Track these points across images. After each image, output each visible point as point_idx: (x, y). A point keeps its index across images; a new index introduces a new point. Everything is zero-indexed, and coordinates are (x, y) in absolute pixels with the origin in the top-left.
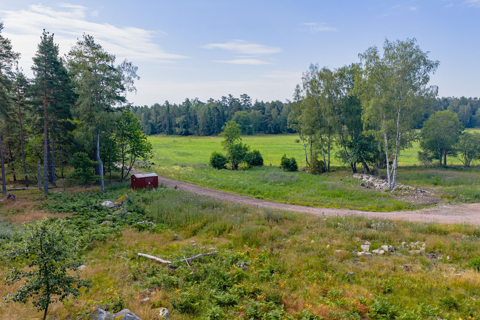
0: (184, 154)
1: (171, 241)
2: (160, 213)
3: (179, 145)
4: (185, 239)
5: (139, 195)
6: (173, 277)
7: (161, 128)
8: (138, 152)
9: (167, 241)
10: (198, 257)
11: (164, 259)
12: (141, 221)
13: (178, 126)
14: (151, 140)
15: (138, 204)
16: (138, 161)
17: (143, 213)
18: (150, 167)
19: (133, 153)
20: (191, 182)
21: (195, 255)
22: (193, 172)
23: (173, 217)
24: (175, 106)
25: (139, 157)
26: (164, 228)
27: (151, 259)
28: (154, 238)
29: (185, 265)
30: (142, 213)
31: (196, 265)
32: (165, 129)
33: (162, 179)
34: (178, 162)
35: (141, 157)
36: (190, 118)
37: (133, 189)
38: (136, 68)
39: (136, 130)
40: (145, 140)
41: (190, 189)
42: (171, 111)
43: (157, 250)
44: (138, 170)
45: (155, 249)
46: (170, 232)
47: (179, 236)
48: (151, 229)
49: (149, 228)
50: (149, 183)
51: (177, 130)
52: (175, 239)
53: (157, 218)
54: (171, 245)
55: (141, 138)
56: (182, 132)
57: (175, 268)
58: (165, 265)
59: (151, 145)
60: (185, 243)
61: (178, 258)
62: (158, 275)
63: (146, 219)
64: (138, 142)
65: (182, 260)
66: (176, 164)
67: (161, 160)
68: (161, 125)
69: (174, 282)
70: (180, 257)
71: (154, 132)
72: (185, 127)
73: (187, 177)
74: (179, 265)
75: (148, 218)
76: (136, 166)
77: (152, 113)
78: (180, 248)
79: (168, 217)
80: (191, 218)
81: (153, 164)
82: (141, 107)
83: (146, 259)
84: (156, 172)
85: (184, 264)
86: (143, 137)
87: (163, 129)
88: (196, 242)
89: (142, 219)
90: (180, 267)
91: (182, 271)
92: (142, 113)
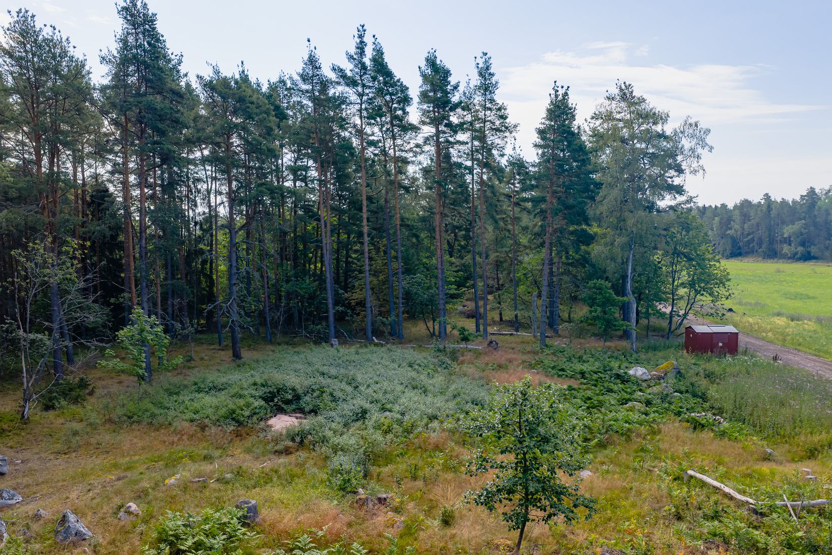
0: (796, 296)
1: (758, 460)
2: (737, 403)
3: (788, 278)
4: (788, 461)
5: (699, 365)
6: (757, 532)
7: (751, 245)
8: (702, 285)
9: (749, 458)
10: (818, 504)
11: (740, 492)
12: (698, 412)
13: (788, 241)
14: (732, 267)
15: (694, 379)
16: (702, 303)
17: (704, 398)
18: (723, 315)
19: (691, 288)
20: (813, 352)
21: (810, 498)
22: (815, 331)
23: (765, 415)
24: (784, 203)
25: (702, 295)
26: (745, 432)
27: (714, 487)
28: (721, 449)
29: (786, 515)
30: (701, 398)
31: (812, 519)
32: (760, 247)
33: (747, 340)
34: (783, 311)
35: (708, 295)
36: (815, 224)
37: (688, 352)
38: (708, 131)
39: (699, 245)
40: (718, 265)
41: (807, 364)
42: (774, 213)
43: (726, 472)
44: (700, 320)
45: (722, 469)
46: (755, 442)
47: (776, 453)
48: (717, 430)
49: (714, 428)
50: (721, 344)
51: (786, 249)
52: (767, 458)
53: (731, 412)
54: (757, 467)
55: (709, 260)
56: (796, 253)
57: (762, 515)
58: (740, 504)
59: (728, 274)
60: (789, 469)
61: (770, 497)
62: (725, 520)
63: (708, 410)
64: (703, 268)
65: (778, 503)
66: (779, 314)
67: (746, 304)
68: (753, 239)
69: (758, 542)
70: (776, 495)
71: (737, 252)
72: (803, 244)
73: (801, 340)
74: (772, 512)
75: (713, 408)
76: (697, 312)
77: (734, 217)
78: (777, 478)
79: (755, 413)
80: (806, 422)
81: (730, 310)
82: (714, 207)
83: (703, 484)
84: (735, 326)
85: (785, 511)
86: (713, 259)
87: (756, 247)
88: (814, 473)
89: (700, 409)
90: (775, 515)
91: (778, 525)
92: (716, 218)
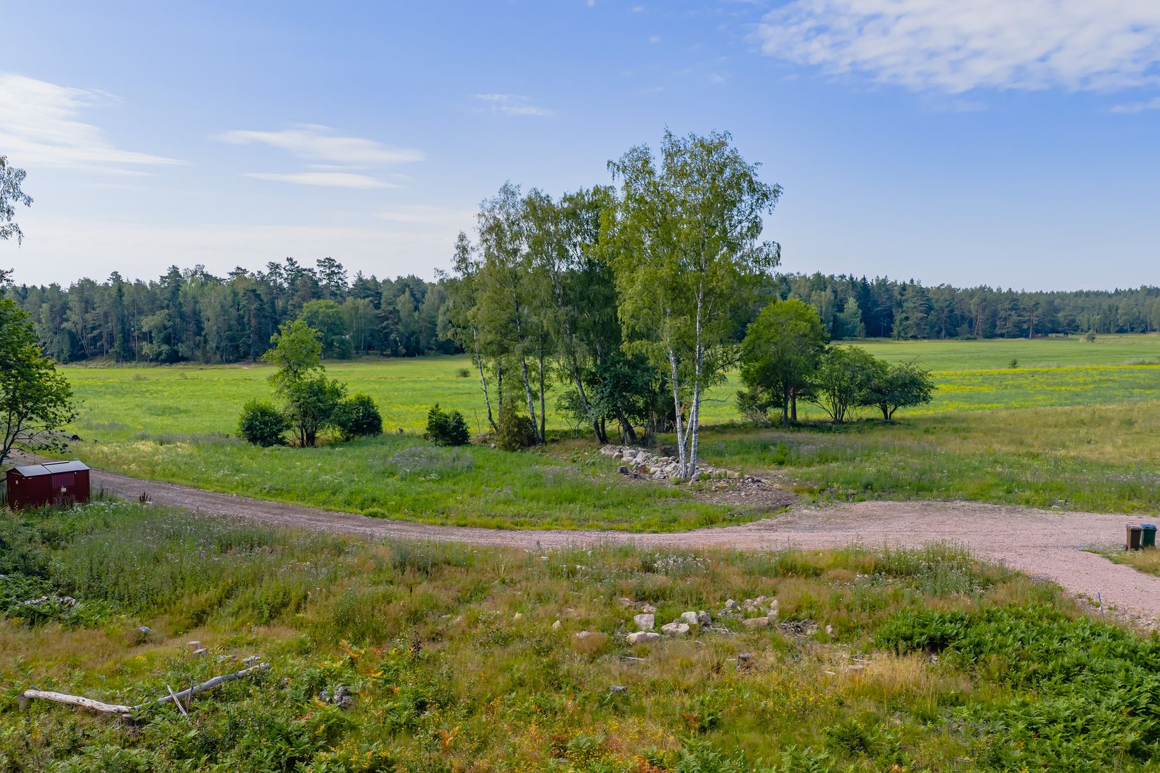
0: (165, 411)
1: (129, 646)
2: (95, 571)
3: (151, 387)
4: (170, 637)
5: (32, 525)
6: (134, 752)
7: (98, 344)
8: (29, 404)
9: (117, 646)
10: (212, 685)
11: (107, 700)
12: (36, 597)
13: (148, 337)
14: (73, 375)
15: (26, 549)
16: (31, 431)
17: (44, 573)
18: (65, 446)
19: (12, 409)
20: (190, 483)
21: (201, 680)
22: (191, 455)
23: (135, 580)
24: (139, 285)
25: (31, 419)
26: (108, 611)
27: (68, 704)
28: (75, 644)
29: (172, 713)
30: (39, 574)
31: (206, 708)
32: (112, 346)
33: (103, 478)
34: (149, 432)
35: (39, 419)
36: (182, 316)
37: (12, 508)
39: (20, 344)
40: (51, 373)
41: (184, 500)
42: (126, 300)
43: (85, 676)
44: (30, 456)
45: (79, 675)
46: (125, 622)
47: (153, 631)
48: (67, 617)
49: (62, 616)
50: (64, 490)
51: (146, 348)
52: (141, 641)
53: (86, 586)
54: (129, 657)
55: (37, 367)
56: (160, 353)
57: (142, 723)
58: (108, 718)
59: (68, 385)
60: (172, 649)
61: (150, 695)
62: (88, 749)
63: (52, 591)
64: (29, 378)
65: (161, 699)
66: (143, 438)
67: (98, 427)
68: (100, 335)
69: (137, 764)
70: (158, 690)
71: (79, 352)
72: (167, 340)
73: (174, 469)
74: (153, 715)
75: (58, 586)
76: (24, 445)
77: (71, 305)
78: (158, 664)
79: (121, 581)
80: (188, 578)
81: (75, 438)
82: (39, 288)
83: (51, 705)
84: (84, 461)
85: (170, 708)
86: (44, 365)
87: (106, 347)
88: (204, 644)
89: (38, 592)
90: (158, 719)
91: (163, 730)
92: (44, 305)
